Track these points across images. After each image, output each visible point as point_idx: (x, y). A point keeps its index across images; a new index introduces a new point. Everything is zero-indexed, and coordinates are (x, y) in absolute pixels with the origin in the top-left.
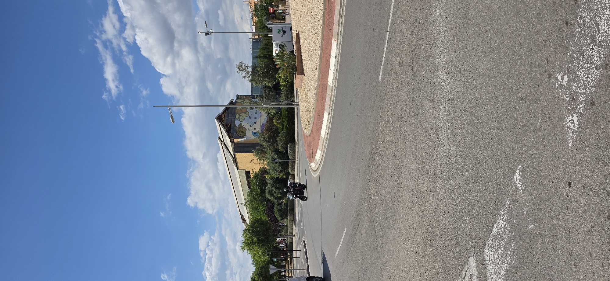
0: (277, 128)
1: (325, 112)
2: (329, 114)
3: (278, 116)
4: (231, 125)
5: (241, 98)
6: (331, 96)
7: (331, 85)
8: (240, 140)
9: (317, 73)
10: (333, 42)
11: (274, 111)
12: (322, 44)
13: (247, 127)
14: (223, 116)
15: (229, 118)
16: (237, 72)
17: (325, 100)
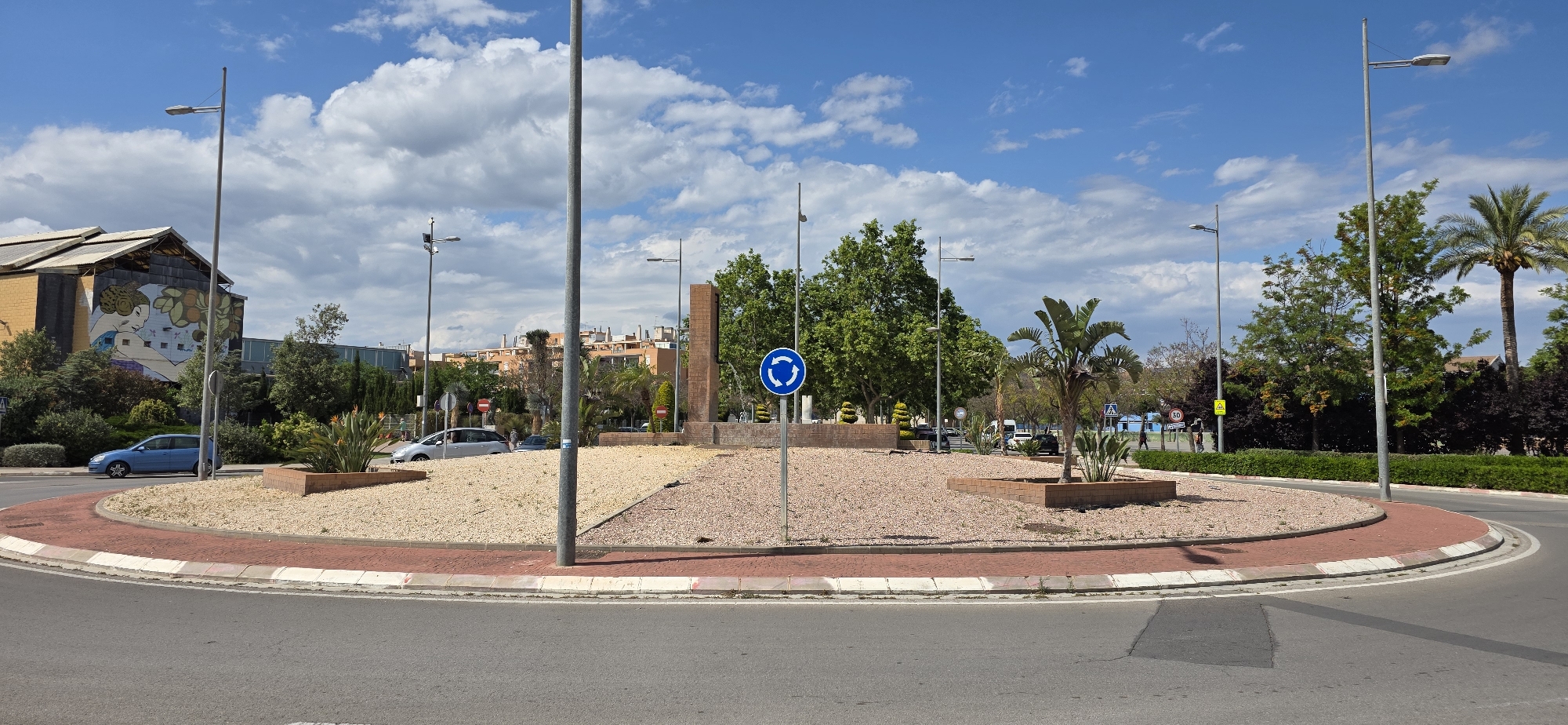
0: (124, 410)
1: (184, 563)
2: (176, 576)
3: (169, 414)
4: (146, 271)
5: (235, 309)
6: (237, 578)
7: (274, 577)
8: (90, 294)
9: (311, 534)
10: (403, 575)
11: (184, 400)
12: (395, 543)
13: (133, 319)
14: (177, 251)
15: (170, 268)
16: (319, 306)
17: (225, 562)
